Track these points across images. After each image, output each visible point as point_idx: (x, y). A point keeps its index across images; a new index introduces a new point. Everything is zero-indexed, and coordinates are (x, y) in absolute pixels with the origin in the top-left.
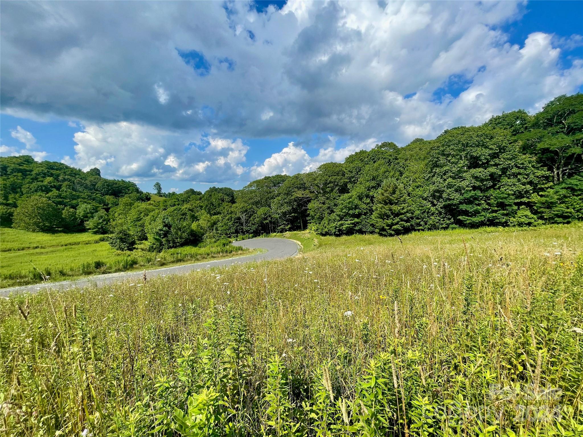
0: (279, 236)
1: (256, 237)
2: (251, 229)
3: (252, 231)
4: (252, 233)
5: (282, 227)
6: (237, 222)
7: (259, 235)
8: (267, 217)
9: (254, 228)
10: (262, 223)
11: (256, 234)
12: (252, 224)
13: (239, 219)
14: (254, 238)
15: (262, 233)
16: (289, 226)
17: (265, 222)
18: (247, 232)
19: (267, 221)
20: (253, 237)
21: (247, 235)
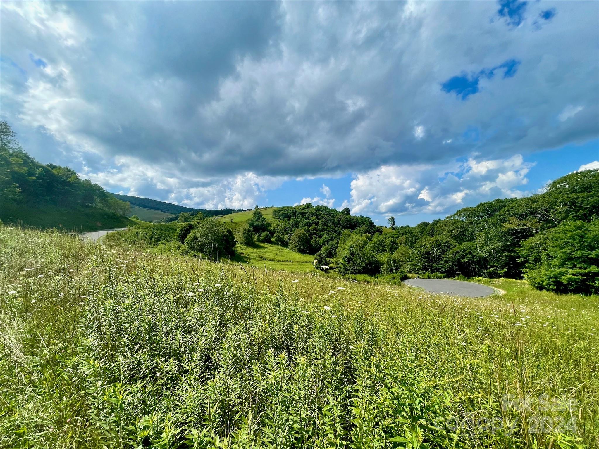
0: (486, 282)
1: (449, 277)
2: (442, 267)
3: (444, 270)
4: (443, 272)
5: (491, 270)
6: (425, 258)
7: (454, 277)
8: (466, 255)
9: (446, 266)
10: (459, 261)
11: (450, 274)
12: (445, 261)
13: (428, 253)
14: (446, 279)
15: (458, 275)
16: (505, 270)
17: (463, 261)
18: (438, 270)
19: (466, 260)
20: (444, 277)
21: (436, 273)
